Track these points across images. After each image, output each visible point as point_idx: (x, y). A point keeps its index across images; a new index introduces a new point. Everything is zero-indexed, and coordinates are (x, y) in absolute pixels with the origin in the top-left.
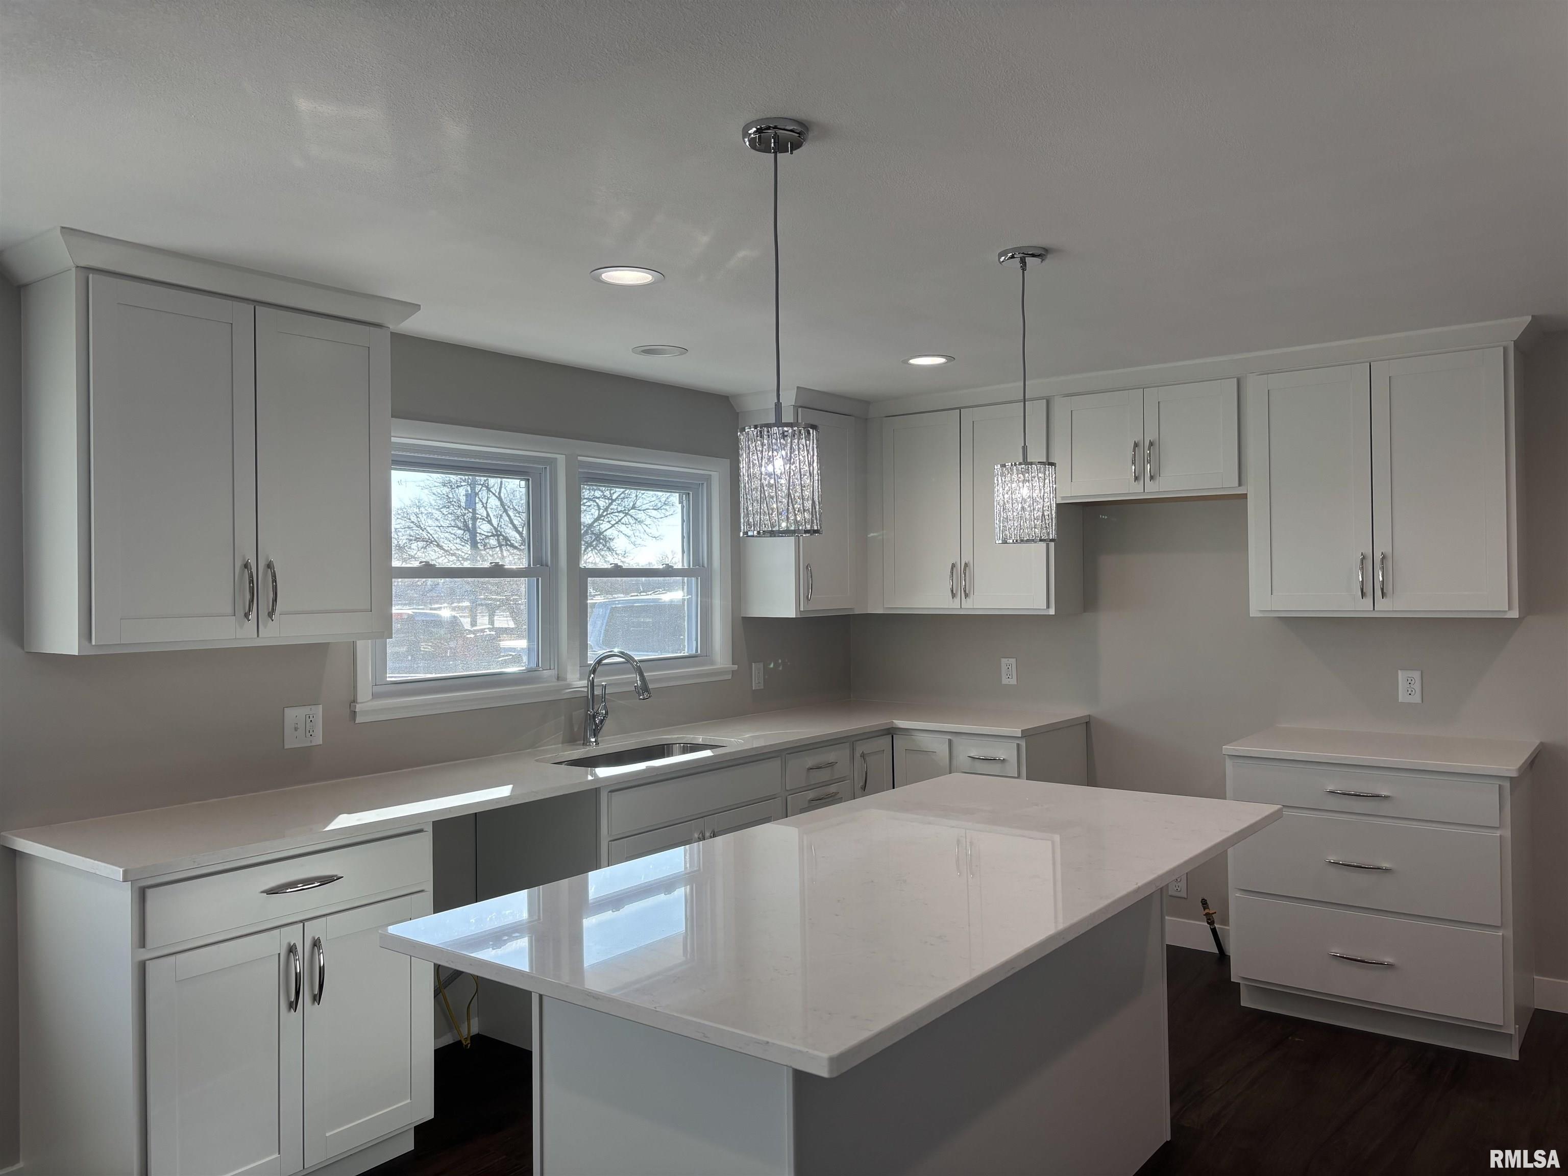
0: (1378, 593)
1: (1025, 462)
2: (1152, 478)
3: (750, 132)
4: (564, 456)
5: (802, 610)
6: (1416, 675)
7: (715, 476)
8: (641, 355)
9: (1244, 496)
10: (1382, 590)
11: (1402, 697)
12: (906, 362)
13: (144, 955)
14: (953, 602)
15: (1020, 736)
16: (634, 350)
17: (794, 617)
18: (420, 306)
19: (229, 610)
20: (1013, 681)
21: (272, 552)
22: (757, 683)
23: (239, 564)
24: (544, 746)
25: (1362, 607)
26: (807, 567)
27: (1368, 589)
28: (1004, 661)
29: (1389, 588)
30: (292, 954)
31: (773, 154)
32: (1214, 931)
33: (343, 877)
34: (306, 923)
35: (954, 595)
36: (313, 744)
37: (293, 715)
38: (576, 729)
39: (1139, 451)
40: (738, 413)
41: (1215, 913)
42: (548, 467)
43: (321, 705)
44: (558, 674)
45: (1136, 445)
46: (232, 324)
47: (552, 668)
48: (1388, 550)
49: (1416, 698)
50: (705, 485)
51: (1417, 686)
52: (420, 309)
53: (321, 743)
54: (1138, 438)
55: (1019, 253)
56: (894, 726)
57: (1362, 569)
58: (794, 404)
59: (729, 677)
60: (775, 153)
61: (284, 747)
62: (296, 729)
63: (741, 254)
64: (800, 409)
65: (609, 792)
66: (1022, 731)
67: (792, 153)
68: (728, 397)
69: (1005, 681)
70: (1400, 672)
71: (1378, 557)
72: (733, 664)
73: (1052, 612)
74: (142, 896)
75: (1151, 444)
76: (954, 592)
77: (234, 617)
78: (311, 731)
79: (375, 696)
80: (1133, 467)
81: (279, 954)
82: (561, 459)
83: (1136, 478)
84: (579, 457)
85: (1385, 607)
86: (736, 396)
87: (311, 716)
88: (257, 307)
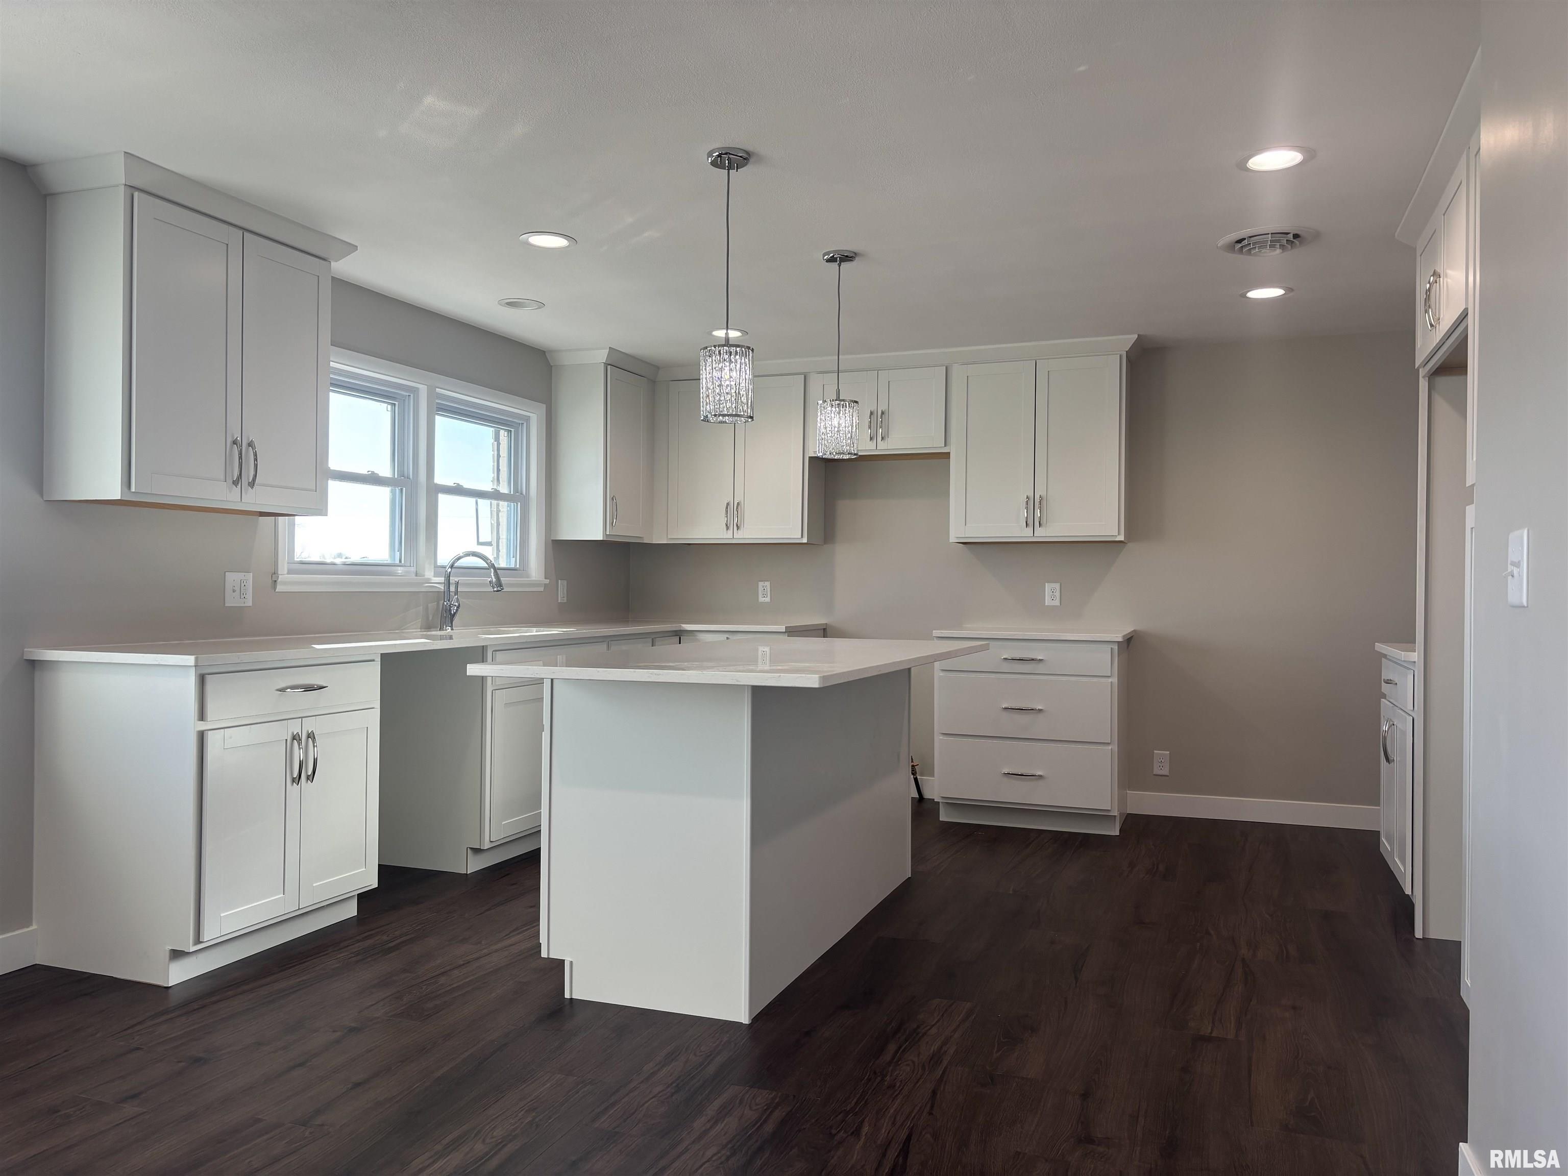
0: (1037, 524)
1: (838, 399)
2: (883, 438)
3: (714, 155)
4: (426, 386)
5: (608, 534)
6: (1057, 586)
7: (534, 418)
8: (506, 307)
9: (947, 455)
10: (1040, 522)
11: (1048, 602)
12: (710, 333)
13: (202, 726)
14: (727, 533)
15: (784, 631)
16: (500, 303)
17: (602, 539)
18: (357, 247)
19: (222, 477)
20: (768, 599)
21: (251, 434)
22: (562, 596)
23: (229, 440)
24: (408, 629)
25: (1025, 534)
26: (613, 499)
27: (1030, 522)
28: (761, 584)
29: (1044, 521)
30: (295, 741)
31: (727, 171)
32: (916, 780)
33: (327, 687)
34: (303, 719)
35: (728, 528)
36: (246, 605)
37: (232, 578)
38: (430, 618)
39: (874, 417)
40: (552, 366)
41: (918, 765)
42: (412, 395)
43: (251, 574)
44: (416, 571)
45: (872, 413)
46: (227, 244)
47: (412, 565)
48: (1044, 494)
49: (1057, 603)
50: (525, 424)
51: (1058, 594)
52: (357, 250)
53: (251, 605)
54: (874, 408)
55: (838, 254)
56: (682, 629)
57: (1027, 508)
58: (604, 362)
59: (542, 589)
60: (728, 170)
61: (224, 604)
62: (234, 591)
63: (646, 234)
64: (610, 366)
65: (493, 651)
66: (786, 627)
67: (737, 171)
68: (544, 352)
69: (761, 599)
70: (1046, 584)
71: (1037, 497)
72: (545, 578)
73: (805, 540)
74: (202, 680)
75: (883, 413)
76: (728, 525)
77: (225, 483)
78: (245, 594)
79: (290, 572)
80: (870, 431)
81: (286, 740)
82: (423, 389)
83: (871, 439)
84: (437, 389)
85: (1043, 534)
86: (551, 351)
87: (245, 582)
88: (245, 233)
